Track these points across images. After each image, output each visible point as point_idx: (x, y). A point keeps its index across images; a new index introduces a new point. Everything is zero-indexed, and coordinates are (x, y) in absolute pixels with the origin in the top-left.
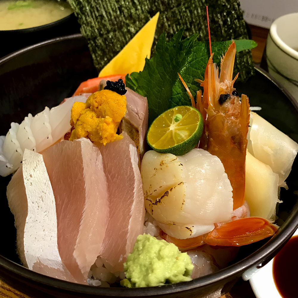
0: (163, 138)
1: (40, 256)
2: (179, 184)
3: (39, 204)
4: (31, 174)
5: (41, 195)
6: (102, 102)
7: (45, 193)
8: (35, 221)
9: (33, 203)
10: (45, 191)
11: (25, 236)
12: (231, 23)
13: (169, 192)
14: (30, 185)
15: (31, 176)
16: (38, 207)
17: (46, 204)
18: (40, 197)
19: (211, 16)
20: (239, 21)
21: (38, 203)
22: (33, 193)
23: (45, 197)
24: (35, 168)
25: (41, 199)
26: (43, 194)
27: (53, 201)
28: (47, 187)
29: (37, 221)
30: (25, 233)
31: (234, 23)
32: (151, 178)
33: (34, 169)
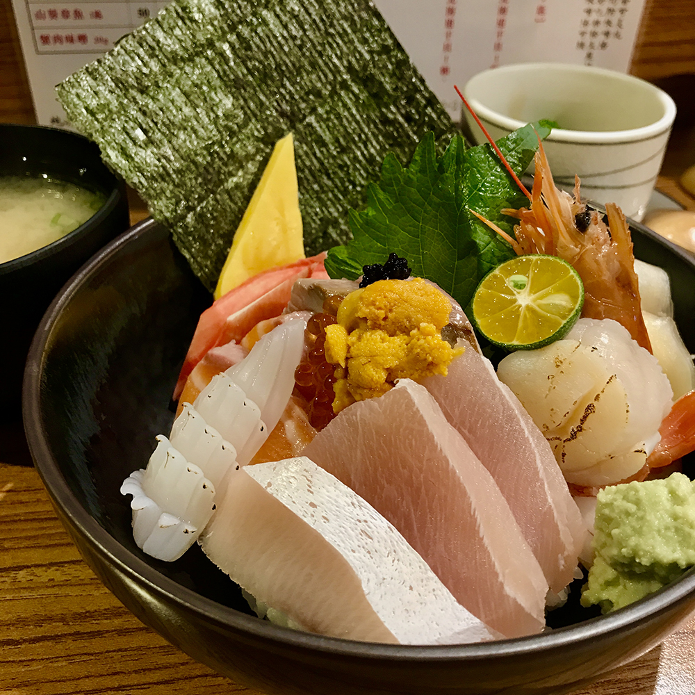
0: (520, 324)
1: (439, 636)
2: (608, 383)
3: (366, 546)
4: (309, 502)
5: (359, 528)
6: (392, 304)
7: (366, 521)
8: (381, 581)
9: (354, 551)
10: (363, 518)
11: (382, 619)
12: (420, 116)
13: (595, 404)
14: (325, 522)
15: (313, 505)
16: (369, 552)
17: (380, 540)
18: (361, 535)
19: (378, 114)
20: (433, 109)
21: (363, 547)
22: (341, 534)
23: (370, 528)
24: (310, 487)
25: (364, 537)
26: (362, 526)
27: (389, 527)
28: (361, 509)
29: (384, 579)
30: (379, 615)
31: (426, 114)
32: (546, 397)
33: (308, 488)
